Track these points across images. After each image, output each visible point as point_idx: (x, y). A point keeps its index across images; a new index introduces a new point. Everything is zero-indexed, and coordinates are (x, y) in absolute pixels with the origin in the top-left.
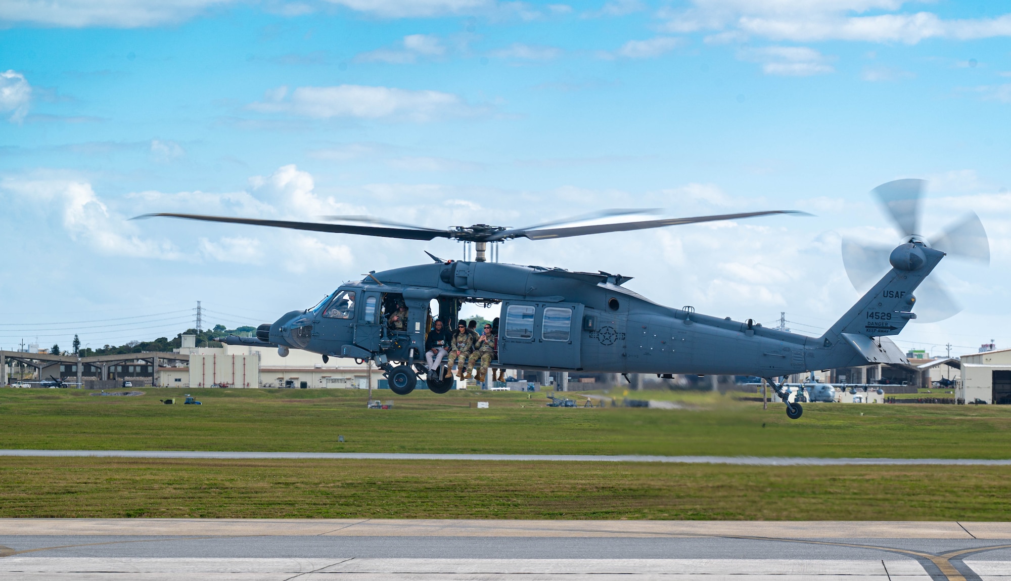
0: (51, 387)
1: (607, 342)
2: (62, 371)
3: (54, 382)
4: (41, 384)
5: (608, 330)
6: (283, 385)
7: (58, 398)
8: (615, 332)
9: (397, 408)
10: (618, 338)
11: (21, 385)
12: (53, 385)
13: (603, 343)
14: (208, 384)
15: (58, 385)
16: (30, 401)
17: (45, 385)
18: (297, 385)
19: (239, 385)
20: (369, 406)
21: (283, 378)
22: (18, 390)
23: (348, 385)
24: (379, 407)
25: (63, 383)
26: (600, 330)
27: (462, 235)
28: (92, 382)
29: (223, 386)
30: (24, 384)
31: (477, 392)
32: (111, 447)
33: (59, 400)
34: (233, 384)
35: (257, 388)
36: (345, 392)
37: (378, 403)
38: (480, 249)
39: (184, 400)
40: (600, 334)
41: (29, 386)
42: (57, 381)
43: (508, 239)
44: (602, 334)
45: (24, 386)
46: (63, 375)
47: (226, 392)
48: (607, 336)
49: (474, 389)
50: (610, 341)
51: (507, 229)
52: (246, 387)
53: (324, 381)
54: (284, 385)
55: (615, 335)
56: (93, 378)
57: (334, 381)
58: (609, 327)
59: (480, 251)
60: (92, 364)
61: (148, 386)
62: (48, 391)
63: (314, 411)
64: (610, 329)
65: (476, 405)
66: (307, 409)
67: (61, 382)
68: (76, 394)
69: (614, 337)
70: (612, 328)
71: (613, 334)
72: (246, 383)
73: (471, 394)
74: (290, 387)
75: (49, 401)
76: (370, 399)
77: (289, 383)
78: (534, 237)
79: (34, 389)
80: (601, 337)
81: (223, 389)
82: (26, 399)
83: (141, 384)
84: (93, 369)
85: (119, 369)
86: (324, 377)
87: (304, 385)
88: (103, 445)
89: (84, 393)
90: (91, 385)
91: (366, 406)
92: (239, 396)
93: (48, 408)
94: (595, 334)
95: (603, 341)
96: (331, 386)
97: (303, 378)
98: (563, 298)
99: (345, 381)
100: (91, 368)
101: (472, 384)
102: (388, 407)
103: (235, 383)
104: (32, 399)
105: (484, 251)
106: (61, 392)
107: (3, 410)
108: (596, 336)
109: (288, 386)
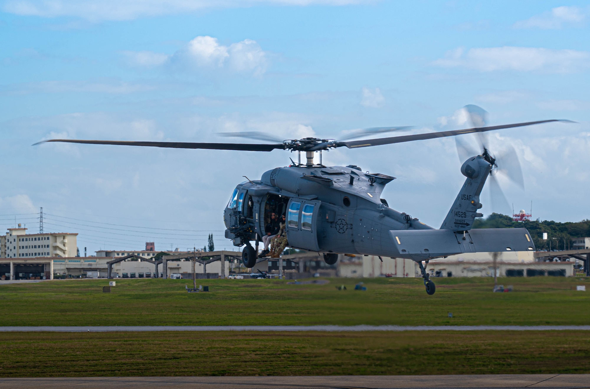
0: (259, 278)
1: (341, 231)
2: (269, 265)
3: (261, 274)
4: (250, 276)
5: (342, 222)
6: (433, 274)
7: (260, 286)
8: (346, 223)
9: (516, 291)
10: (348, 228)
11: (235, 277)
12: (260, 276)
13: (339, 231)
14: (377, 274)
15: (264, 276)
16: (239, 289)
17: (254, 277)
18: (444, 274)
19: (400, 275)
20: (495, 290)
21: (433, 269)
22: (233, 280)
23: (484, 274)
24: (502, 290)
25: (267, 275)
26: (337, 221)
27: (294, 146)
28: (291, 274)
29: (388, 276)
30: (238, 275)
31: (581, 278)
32: (272, 323)
33: (260, 288)
34: (396, 274)
35: (414, 277)
36: (480, 279)
37: (501, 287)
38: (309, 157)
39: (354, 286)
40: (337, 225)
41: (242, 278)
42: (262, 274)
43: (332, 148)
44: (338, 224)
45: (238, 277)
46: (270, 269)
47: (390, 280)
48: (341, 226)
49: (579, 276)
50: (343, 230)
51: (329, 141)
52: (405, 276)
53: (465, 272)
54: (435, 274)
55: (346, 226)
56: (293, 271)
57: (473, 271)
58: (343, 219)
59: (310, 158)
60: (291, 260)
61: (333, 276)
62: (255, 282)
63: (447, 294)
64: (343, 221)
65: (576, 288)
66: (442, 293)
67: (266, 274)
68: (277, 283)
69: (345, 227)
70: (345, 220)
71: (345, 225)
72: (406, 274)
73: (577, 280)
74: (438, 276)
75: (252, 288)
76: (496, 284)
77: (438, 273)
78: (352, 146)
79: (245, 280)
80: (338, 227)
81: (388, 278)
82: (236, 288)
83: (328, 274)
84: (293, 264)
85: (313, 264)
86: (465, 268)
87: (450, 274)
88: (267, 322)
89: (283, 282)
90: (290, 276)
91: (492, 290)
92: (399, 283)
93: (245, 294)
94: (334, 225)
95: (339, 230)
96: (471, 275)
97: (449, 269)
98: (315, 196)
99: (481, 270)
100: (291, 263)
101: (580, 272)
102: (508, 290)
103: (397, 274)
104: (240, 288)
105: (313, 158)
106: (265, 282)
107: (211, 296)
108: (334, 227)
109: (438, 275)
